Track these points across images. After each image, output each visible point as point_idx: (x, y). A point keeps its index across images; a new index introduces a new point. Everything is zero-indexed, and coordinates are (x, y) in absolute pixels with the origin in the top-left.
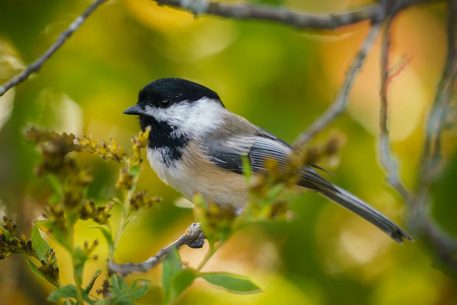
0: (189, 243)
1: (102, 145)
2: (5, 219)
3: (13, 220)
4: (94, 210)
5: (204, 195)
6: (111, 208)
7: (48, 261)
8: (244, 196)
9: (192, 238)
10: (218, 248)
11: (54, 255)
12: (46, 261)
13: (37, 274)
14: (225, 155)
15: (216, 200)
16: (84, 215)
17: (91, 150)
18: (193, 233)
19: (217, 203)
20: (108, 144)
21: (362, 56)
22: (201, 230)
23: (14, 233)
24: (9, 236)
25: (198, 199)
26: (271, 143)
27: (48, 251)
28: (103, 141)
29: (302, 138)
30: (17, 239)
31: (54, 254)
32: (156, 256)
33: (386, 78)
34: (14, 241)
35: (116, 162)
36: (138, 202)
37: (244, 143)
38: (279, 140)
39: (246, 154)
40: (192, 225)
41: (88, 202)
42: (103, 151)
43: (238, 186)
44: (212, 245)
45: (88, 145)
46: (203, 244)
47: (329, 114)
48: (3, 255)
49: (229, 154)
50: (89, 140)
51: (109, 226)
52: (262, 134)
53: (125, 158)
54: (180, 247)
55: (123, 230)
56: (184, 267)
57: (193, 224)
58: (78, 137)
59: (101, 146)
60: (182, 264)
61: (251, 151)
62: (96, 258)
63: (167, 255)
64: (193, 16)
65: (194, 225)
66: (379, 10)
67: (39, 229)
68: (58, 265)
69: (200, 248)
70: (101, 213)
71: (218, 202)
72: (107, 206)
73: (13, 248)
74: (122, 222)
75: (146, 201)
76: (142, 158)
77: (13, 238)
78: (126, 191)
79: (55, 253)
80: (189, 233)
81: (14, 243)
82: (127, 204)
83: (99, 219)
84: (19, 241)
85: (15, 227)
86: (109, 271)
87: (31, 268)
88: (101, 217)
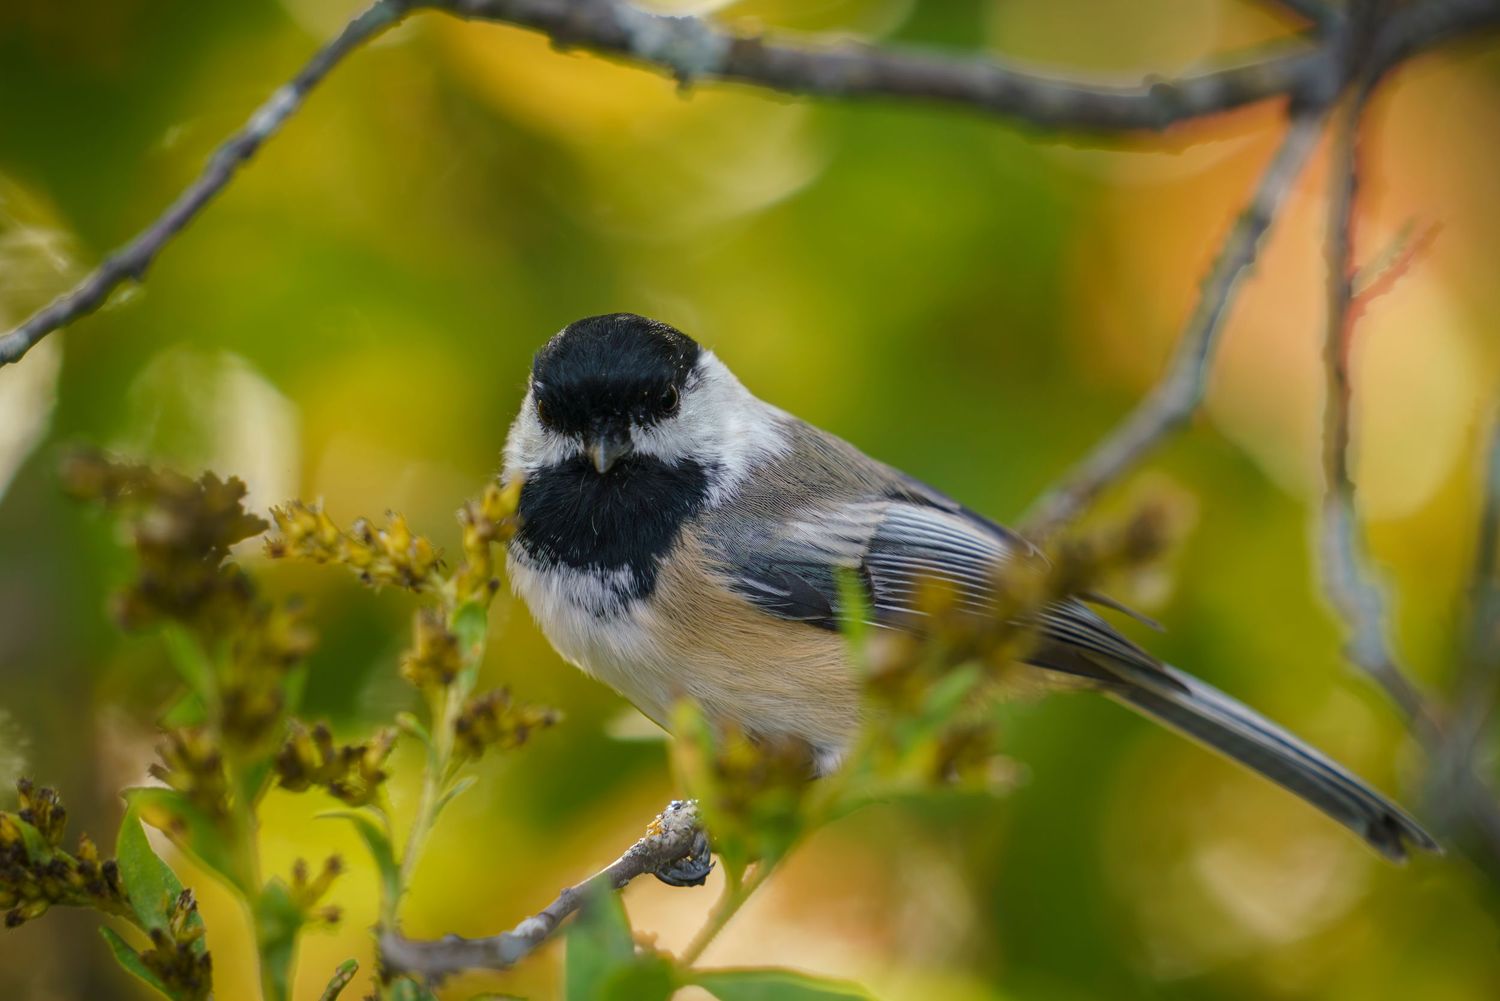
0: (659, 867)
1: (357, 532)
2: (25, 789)
3: (51, 792)
4: (328, 756)
5: (712, 710)
6: (388, 751)
7: (173, 932)
8: (847, 706)
9: (668, 851)
10: (756, 885)
11: (193, 912)
12: (166, 933)
13: (135, 975)
14: (782, 567)
15: (750, 724)
16: (294, 773)
17: (320, 552)
18: (672, 834)
19: (754, 732)
20: (380, 530)
21: (1256, 223)
22: (700, 822)
23: (54, 836)
24: (40, 848)
25: (686, 717)
26: (940, 522)
27: (174, 899)
28: (363, 518)
29: (1050, 504)
30: (66, 856)
31: (194, 907)
32: (545, 914)
33: (1344, 302)
34: (55, 863)
35: (407, 592)
36: (480, 727)
37: (845, 524)
38: (967, 513)
39: (856, 563)
40: (671, 808)
41: (307, 730)
42: (362, 554)
43: (826, 674)
44: (734, 876)
45: (309, 534)
46: (708, 873)
47: (1143, 425)
48: (19, 911)
49: (796, 563)
50: (314, 515)
51: (384, 812)
52: (905, 493)
53: (436, 578)
54: (627, 883)
55: (431, 823)
56: (638, 949)
57: (674, 802)
58: (277, 507)
59: (355, 538)
60: (631, 940)
61: (871, 552)
62: (333, 918)
63: (581, 911)
64: (673, 84)
65: (678, 807)
66: (1318, 61)
67: (143, 823)
68: (209, 944)
69: (698, 887)
70: (355, 766)
71: (758, 729)
72: (373, 741)
73: (52, 888)
74: (429, 798)
75: (506, 722)
76: (496, 576)
77: (53, 851)
78: (440, 693)
79: (198, 906)
80: (658, 835)
81: (57, 870)
82: (445, 737)
83: (346, 788)
84: (74, 863)
85: (58, 814)
86: (382, 967)
87: (116, 955)
88: (353, 778)
